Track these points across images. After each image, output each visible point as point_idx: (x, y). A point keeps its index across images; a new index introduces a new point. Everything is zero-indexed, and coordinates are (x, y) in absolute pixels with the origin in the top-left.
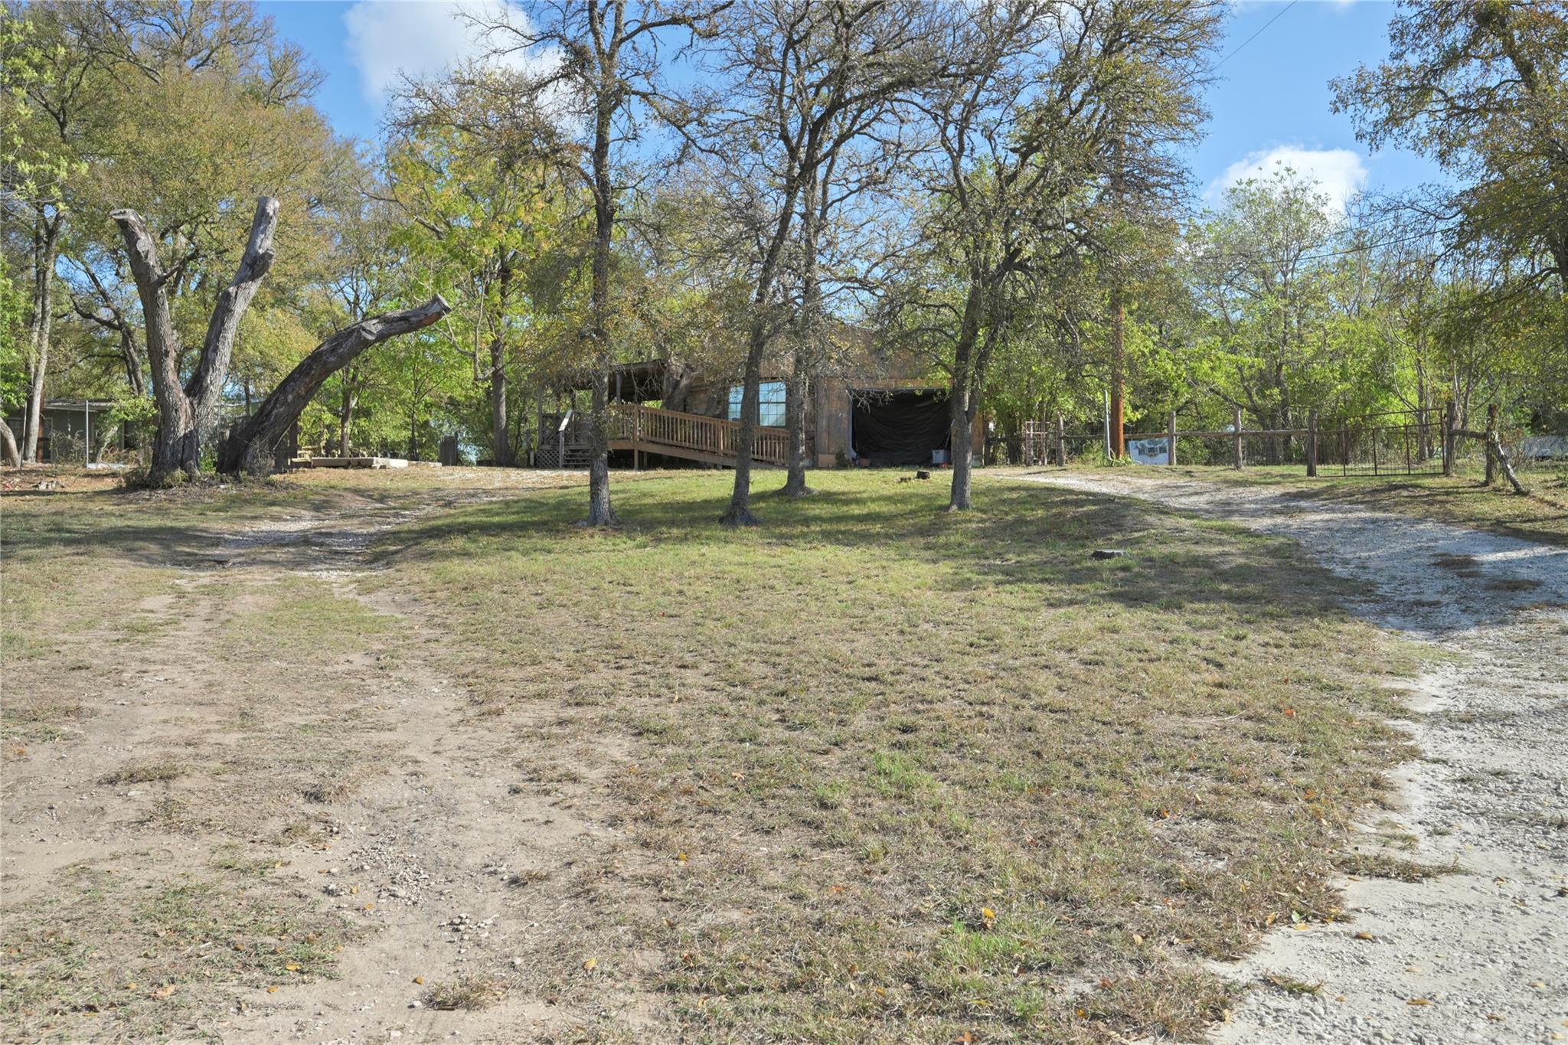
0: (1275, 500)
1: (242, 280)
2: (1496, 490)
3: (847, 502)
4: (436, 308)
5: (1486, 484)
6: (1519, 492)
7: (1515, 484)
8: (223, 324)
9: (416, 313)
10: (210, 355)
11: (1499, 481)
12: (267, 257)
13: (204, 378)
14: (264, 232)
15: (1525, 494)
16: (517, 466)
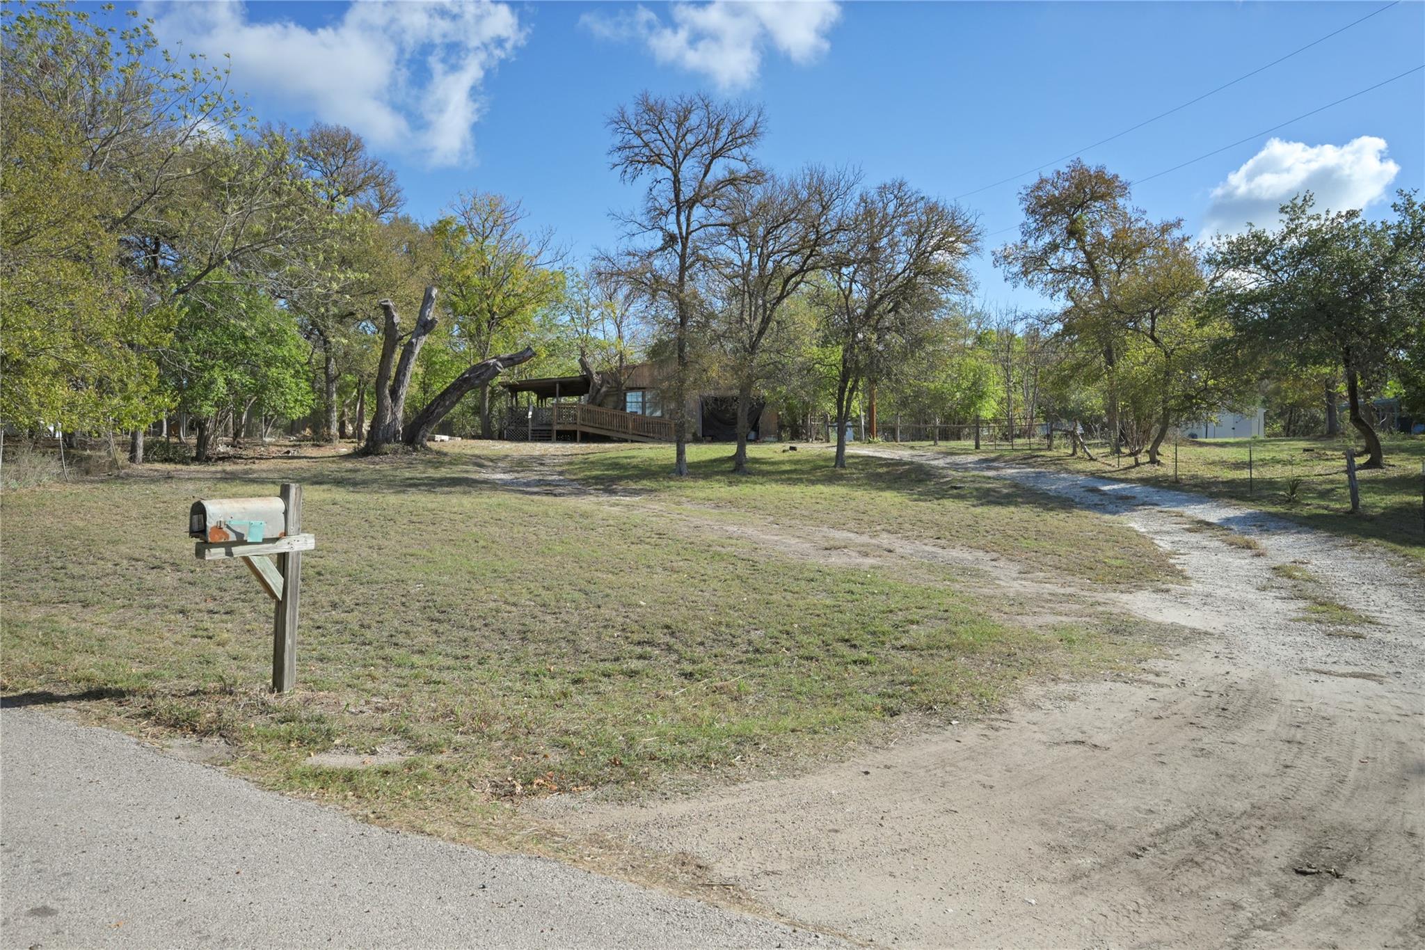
0: (975, 463)
1: (419, 335)
2: (1079, 457)
3: (763, 463)
4: (529, 353)
5: (1073, 455)
6: (1092, 459)
7: (1089, 455)
8: (409, 360)
9: (517, 355)
10: (401, 378)
11: (1079, 453)
12: (433, 322)
13: (398, 391)
14: (430, 307)
15: (1095, 460)
16: (492, 439)
